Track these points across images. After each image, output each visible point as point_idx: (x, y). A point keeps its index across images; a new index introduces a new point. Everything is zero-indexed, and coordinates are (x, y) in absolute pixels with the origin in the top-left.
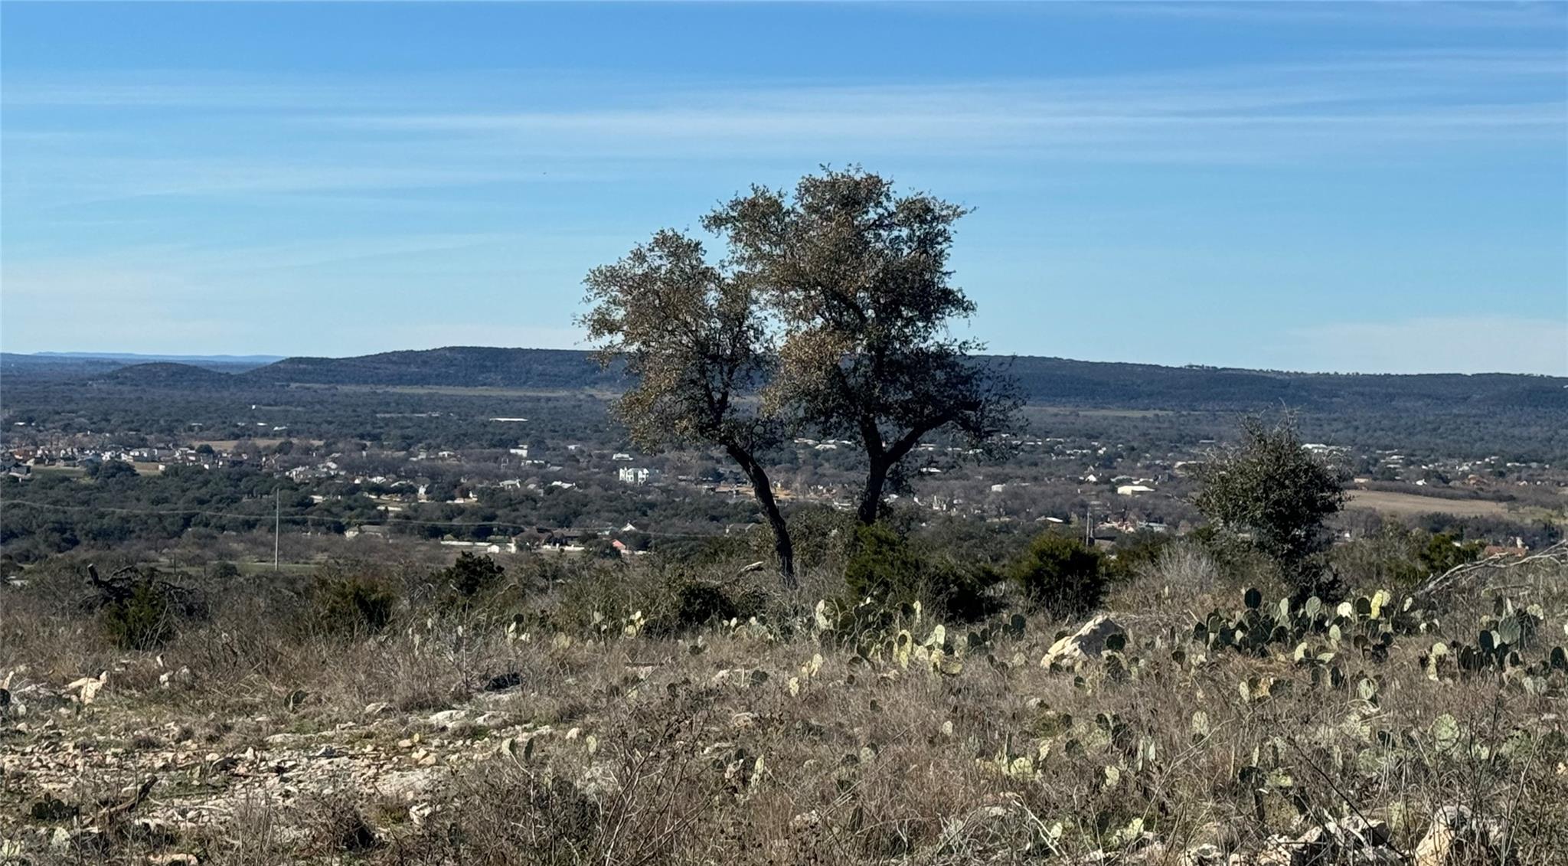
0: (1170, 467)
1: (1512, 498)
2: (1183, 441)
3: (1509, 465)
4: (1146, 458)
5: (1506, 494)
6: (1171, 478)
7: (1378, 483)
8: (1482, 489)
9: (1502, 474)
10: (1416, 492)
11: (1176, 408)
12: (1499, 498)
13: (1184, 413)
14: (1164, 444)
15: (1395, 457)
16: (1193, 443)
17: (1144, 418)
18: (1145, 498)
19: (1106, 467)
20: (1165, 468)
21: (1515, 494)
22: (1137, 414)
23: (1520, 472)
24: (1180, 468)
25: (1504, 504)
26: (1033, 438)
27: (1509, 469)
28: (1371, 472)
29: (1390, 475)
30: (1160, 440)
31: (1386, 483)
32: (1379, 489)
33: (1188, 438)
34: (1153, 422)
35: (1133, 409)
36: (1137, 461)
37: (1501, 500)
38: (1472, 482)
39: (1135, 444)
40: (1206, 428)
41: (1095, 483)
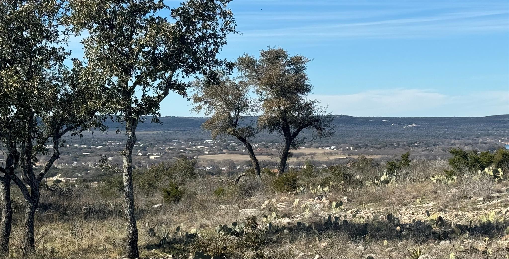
0: (165, 149)
1: (272, 155)
2: (167, 141)
3: (269, 144)
4: (156, 147)
5: (270, 153)
6: (166, 153)
7: (231, 151)
8: (262, 152)
9: (268, 147)
10: (243, 154)
11: (163, 130)
12: (268, 155)
13: (166, 132)
14: (161, 142)
15: (234, 143)
16: (170, 141)
17: (153, 134)
18: (159, 160)
19: (144, 150)
20: (163, 150)
21: (273, 153)
22: (152, 133)
23: (273, 146)
24: (168, 149)
25: (269, 156)
26: (118, 142)
27: (269, 145)
28: (228, 148)
29: (234, 149)
30: (159, 141)
31: (233, 152)
32: (232, 153)
33: (168, 140)
34: (156, 135)
35: (149, 131)
36: (154, 148)
37: (269, 155)
38: (259, 150)
39: (152, 143)
40: (173, 136)
41: (142, 156)
